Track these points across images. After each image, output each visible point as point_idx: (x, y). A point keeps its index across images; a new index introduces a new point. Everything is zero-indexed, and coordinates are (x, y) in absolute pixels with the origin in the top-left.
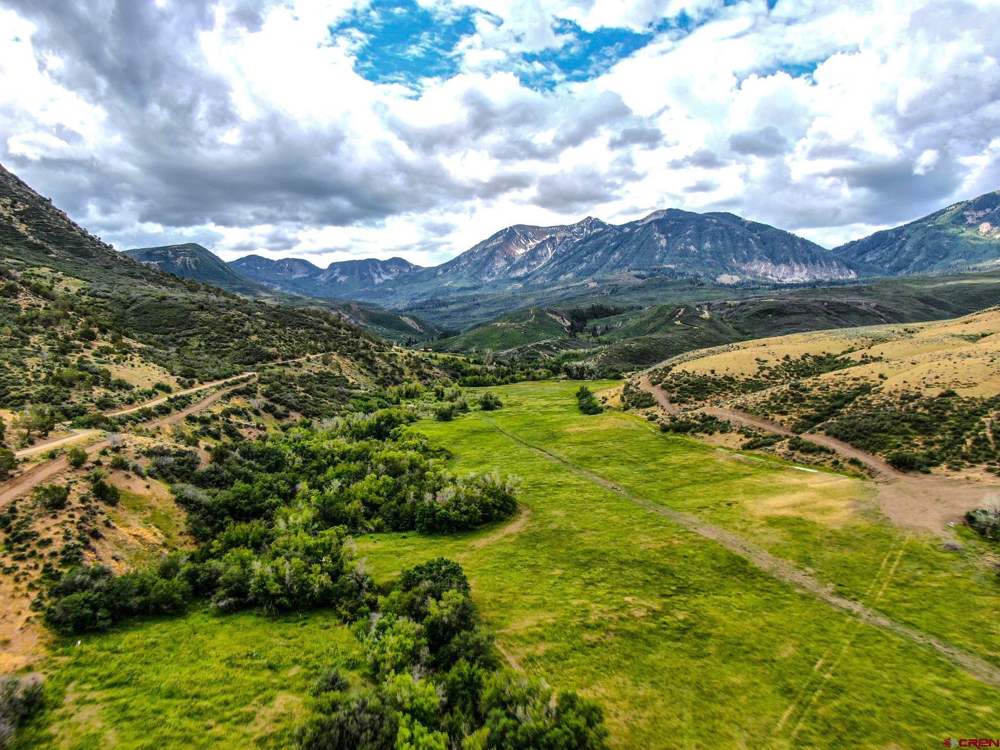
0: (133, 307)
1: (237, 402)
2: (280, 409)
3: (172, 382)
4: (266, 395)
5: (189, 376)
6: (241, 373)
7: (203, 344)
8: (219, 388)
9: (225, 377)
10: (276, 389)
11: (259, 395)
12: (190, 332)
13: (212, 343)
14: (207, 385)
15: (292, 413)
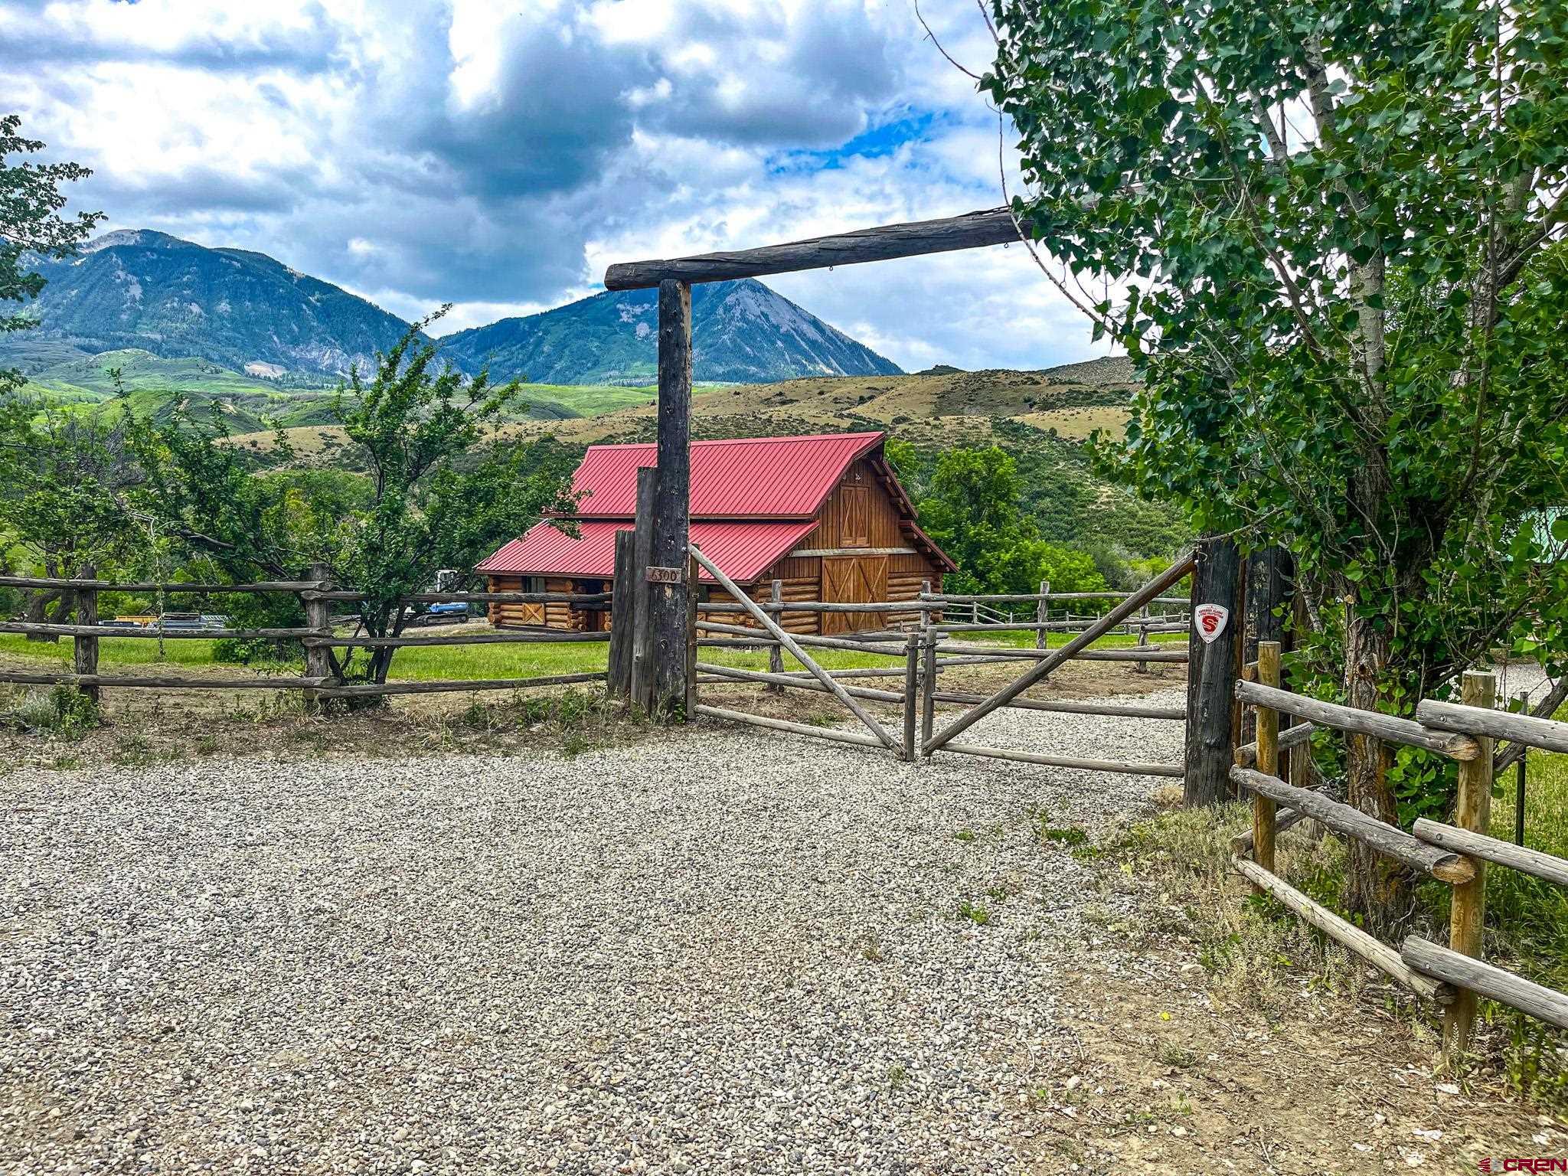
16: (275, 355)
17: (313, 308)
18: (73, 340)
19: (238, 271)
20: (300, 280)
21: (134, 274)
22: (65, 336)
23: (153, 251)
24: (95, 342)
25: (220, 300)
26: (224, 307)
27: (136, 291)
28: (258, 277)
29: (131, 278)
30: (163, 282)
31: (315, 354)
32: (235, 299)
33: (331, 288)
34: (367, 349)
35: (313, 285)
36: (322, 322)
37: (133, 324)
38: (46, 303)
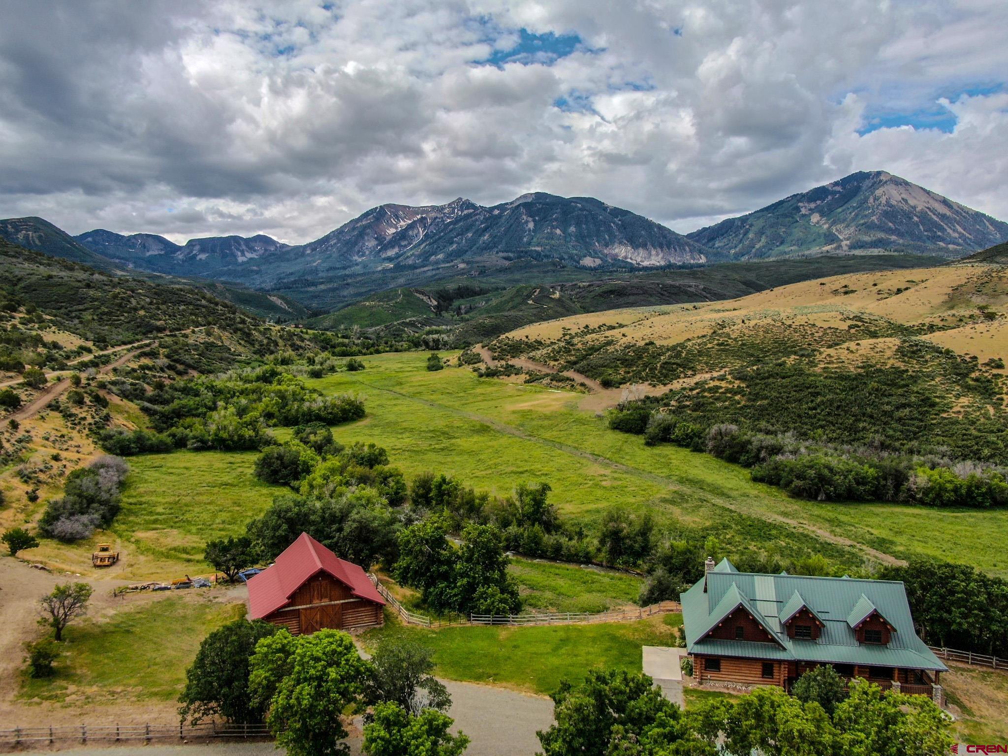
0: (22, 285)
1: (145, 361)
2: (180, 367)
3: (90, 344)
4: (168, 356)
5: (102, 342)
6: (141, 340)
7: (95, 317)
8: (129, 350)
9: (130, 343)
10: (175, 351)
11: (161, 356)
12: (81, 307)
13: (104, 317)
14: (117, 349)
15: (190, 371)
16: (596, 253)
17: (617, 225)
18: (501, 254)
19: (580, 209)
20: (611, 210)
21: (531, 216)
22: (497, 253)
23: (540, 203)
24: (511, 255)
25: (570, 225)
26: (572, 229)
27: (531, 225)
28: (590, 211)
29: (530, 219)
30: (544, 219)
31: (617, 251)
32: (578, 225)
33: (626, 213)
34: (644, 246)
35: (617, 212)
36: (621, 233)
37: (529, 243)
38: (491, 236)
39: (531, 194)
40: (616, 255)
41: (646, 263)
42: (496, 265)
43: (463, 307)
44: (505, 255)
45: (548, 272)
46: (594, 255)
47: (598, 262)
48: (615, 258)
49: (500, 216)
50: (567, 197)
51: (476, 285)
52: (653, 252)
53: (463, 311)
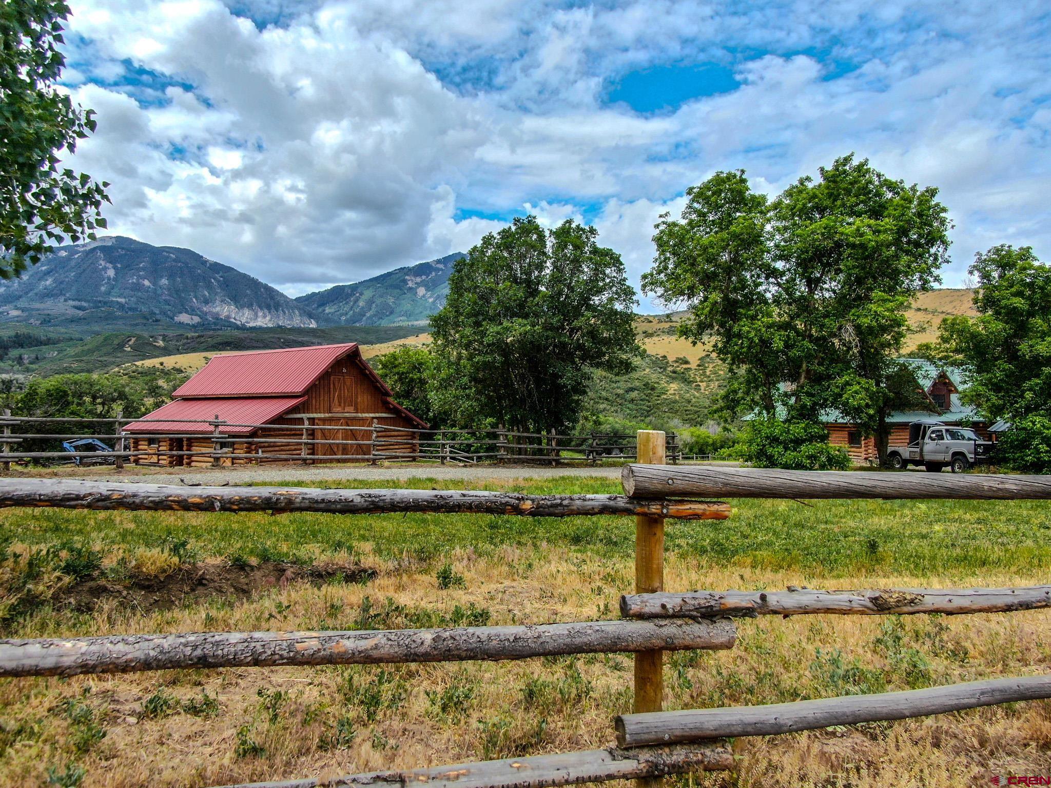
16: (193, 310)
17: (218, 281)
18: (71, 303)
19: (174, 260)
20: (211, 265)
21: (110, 262)
22: (66, 300)
23: (123, 249)
24: (84, 304)
25: (162, 277)
26: (164, 281)
27: (111, 273)
28: (186, 264)
29: (108, 265)
30: (127, 267)
31: (218, 309)
32: (171, 277)
33: (230, 269)
34: (250, 306)
35: (217, 267)
36: (223, 289)
37: (108, 293)
38: (55, 281)
39: (111, 238)
40: (217, 314)
41: (252, 324)
42: (64, 315)
43: (26, 356)
44: (77, 303)
45: (137, 325)
46: (192, 312)
47: (196, 319)
48: (216, 317)
49: (68, 259)
50: (157, 244)
51: (41, 333)
52: (260, 314)
53: (26, 362)
